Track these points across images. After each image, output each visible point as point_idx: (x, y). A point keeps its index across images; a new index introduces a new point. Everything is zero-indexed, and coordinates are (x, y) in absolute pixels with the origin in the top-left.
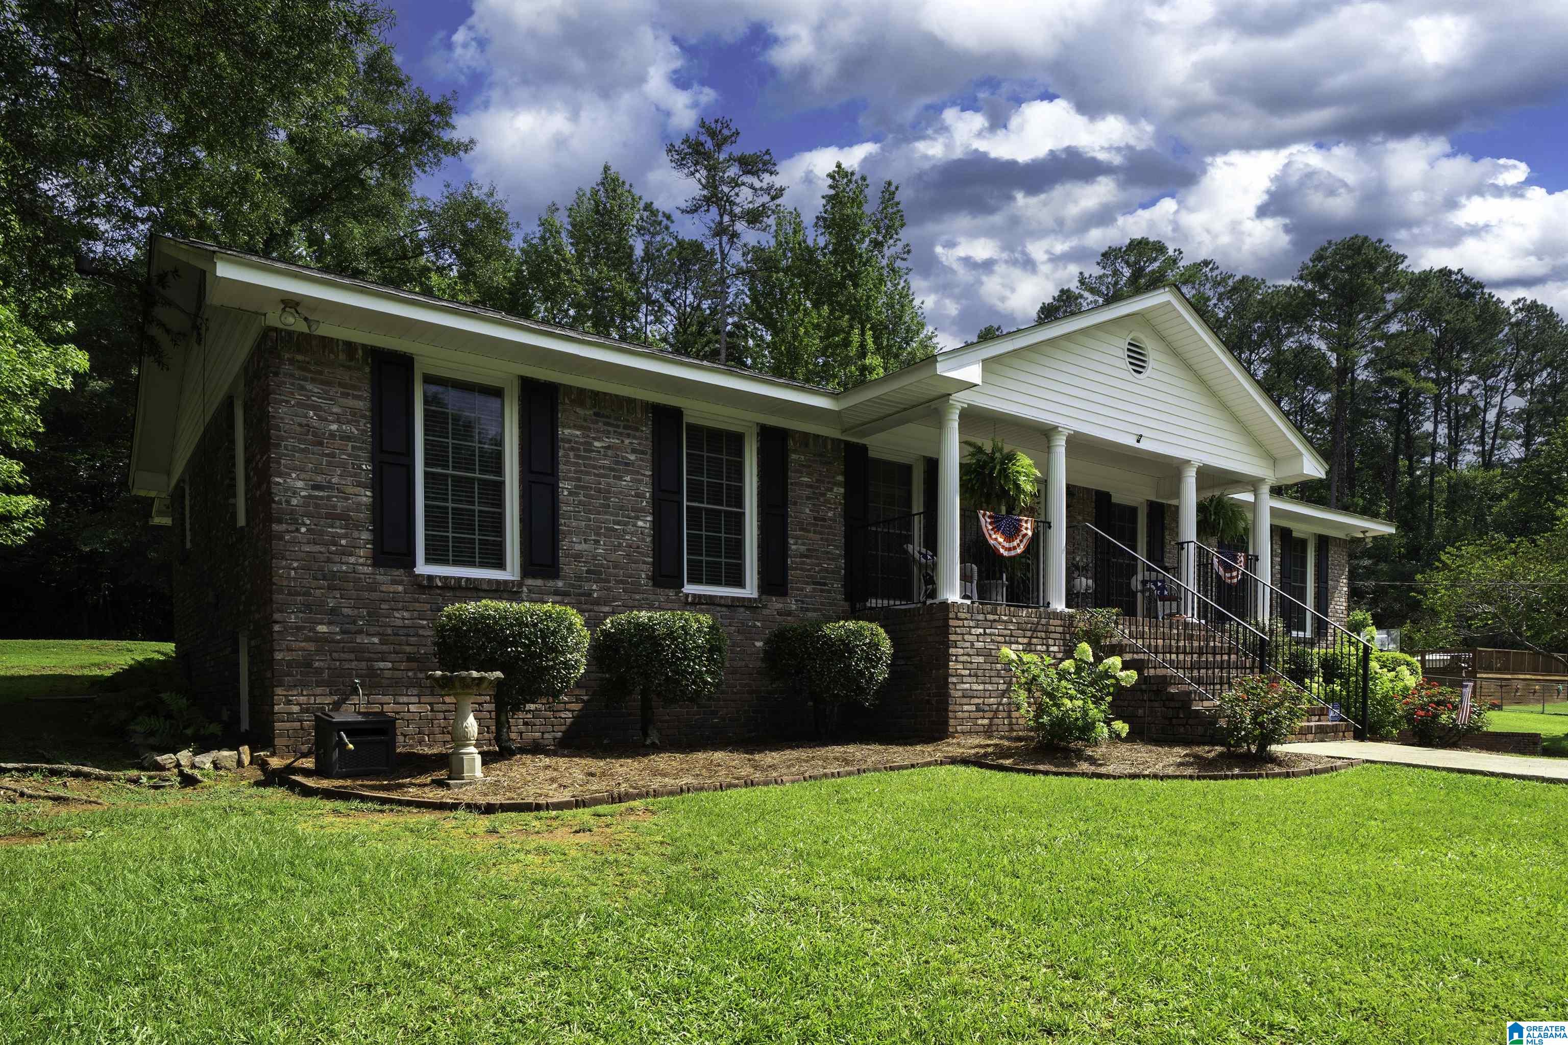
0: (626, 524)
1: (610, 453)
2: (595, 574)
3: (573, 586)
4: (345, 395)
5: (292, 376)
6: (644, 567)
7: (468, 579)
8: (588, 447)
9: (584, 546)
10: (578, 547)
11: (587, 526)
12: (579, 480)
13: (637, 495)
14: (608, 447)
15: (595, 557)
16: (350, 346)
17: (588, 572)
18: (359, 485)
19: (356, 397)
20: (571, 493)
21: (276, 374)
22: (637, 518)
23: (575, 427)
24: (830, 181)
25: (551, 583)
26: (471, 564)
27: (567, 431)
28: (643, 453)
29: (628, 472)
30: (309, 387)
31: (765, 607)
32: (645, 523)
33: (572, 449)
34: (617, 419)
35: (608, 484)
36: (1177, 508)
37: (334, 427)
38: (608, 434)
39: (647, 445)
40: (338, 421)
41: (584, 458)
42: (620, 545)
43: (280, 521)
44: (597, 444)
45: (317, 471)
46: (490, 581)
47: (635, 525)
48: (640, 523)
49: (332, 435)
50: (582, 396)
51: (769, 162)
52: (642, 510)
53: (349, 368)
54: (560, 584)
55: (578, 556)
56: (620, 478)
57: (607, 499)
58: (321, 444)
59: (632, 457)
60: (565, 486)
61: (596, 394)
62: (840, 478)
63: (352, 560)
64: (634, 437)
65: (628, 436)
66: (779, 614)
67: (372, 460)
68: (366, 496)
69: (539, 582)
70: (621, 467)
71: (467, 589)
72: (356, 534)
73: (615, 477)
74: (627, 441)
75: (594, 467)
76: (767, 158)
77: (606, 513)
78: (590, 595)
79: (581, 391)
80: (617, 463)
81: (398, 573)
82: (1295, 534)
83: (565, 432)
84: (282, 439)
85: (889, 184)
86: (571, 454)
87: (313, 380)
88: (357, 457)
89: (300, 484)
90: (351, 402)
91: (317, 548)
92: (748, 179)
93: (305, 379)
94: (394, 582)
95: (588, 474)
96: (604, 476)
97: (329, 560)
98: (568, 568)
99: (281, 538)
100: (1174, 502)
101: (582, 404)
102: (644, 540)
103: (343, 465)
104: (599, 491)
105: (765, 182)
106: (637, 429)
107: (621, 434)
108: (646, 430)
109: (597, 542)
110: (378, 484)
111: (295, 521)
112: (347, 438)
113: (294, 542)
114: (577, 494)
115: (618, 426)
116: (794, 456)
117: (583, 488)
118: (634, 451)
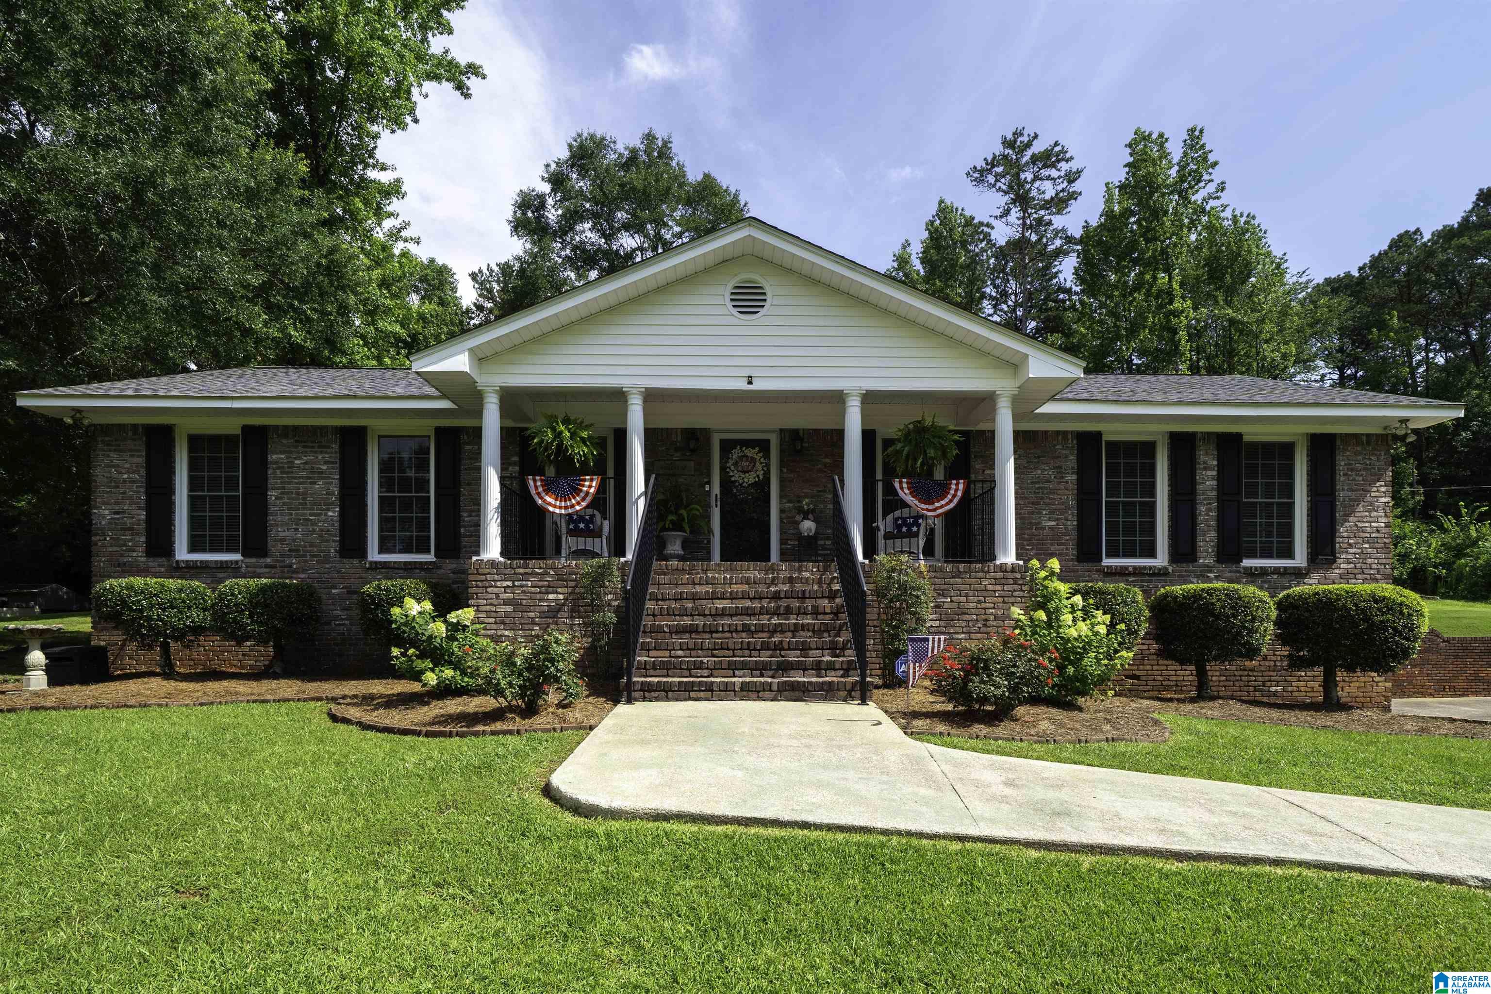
0: (320, 514)
1: (307, 466)
2: (294, 551)
3: (277, 561)
4: (132, 456)
5: (103, 450)
6: (333, 544)
7: (201, 561)
8: (291, 465)
9: (287, 533)
10: (281, 534)
11: (290, 520)
12: (284, 488)
13: (328, 494)
14: (306, 463)
15: (294, 540)
16: (135, 427)
17: (290, 550)
18: (140, 508)
19: (139, 456)
20: (277, 498)
21: (94, 451)
22: (328, 510)
23: (281, 453)
24: (1129, 150)
25: (262, 560)
26: (204, 551)
27: (274, 457)
28: (332, 463)
29: (321, 478)
30: (112, 454)
31: (439, 568)
32: (334, 513)
33: (278, 468)
34: (314, 442)
35: (305, 488)
36: (993, 432)
37: (126, 476)
38: (305, 454)
39: (336, 458)
40: (128, 472)
41: (288, 473)
42: (314, 530)
43: (97, 534)
44: (297, 462)
45: (117, 503)
46: (216, 562)
47: (326, 515)
48: (330, 514)
49: (125, 481)
50: (286, 431)
51: (1061, 152)
52: (332, 504)
53: (134, 440)
54: (269, 560)
55: (282, 540)
56: (315, 483)
57: (304, 499)
58: (118, 487)
59: (324, 467)
60: (272, 495)
61: (296, 428)
62: (516, 459)
63: (135, 554)
64: (326, 453)
65: (321, 452)
66: (454, 573)
67: (147, 494)
68: (143, 515)
69: (253, 560)
70: (315, 474)
71: (201, 568)
72: (137, 538)
73: (311, 483)
74: (320, 457)
75: (295, 478)
76: (1057, 149)
77: (304, 509)
78: (290, 566)
79: (286, 427)
80: (312, 473)
81: (163, 560)
82: (1246, 438)
83: (273, 457)
84: (97, 487)
85: (1193, 130)
86: (278, 471)
87: (115, 450)
88: (138, 492)
89: (107, 512)
90: (136, 460)
91: (115, 549)
92: (1045, 172)
93: (110, 451)
94: (160, 566)
95: (290, 483)
96: (301, 483)
97: (122, 555)
98: (275, 549)
99: (96, 544)
100: (982, 426)
101: (286, 436)
102: (333, 525)
103: (131, 497)
104: (298, 494)
105: (1063, 169)
106: (329, 447)
107: (316, 452)
108: (335, 447)
109: (296, 530)
110: (149, 507)
111: (104, 534)
112: (133, 481)
113: (104, 546)
114: (281, 498)
115: (313, 447)
116: (468, 447)
117: (287, 493)
118: (326, 463)
